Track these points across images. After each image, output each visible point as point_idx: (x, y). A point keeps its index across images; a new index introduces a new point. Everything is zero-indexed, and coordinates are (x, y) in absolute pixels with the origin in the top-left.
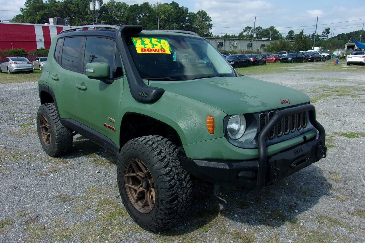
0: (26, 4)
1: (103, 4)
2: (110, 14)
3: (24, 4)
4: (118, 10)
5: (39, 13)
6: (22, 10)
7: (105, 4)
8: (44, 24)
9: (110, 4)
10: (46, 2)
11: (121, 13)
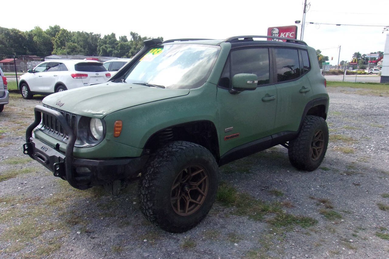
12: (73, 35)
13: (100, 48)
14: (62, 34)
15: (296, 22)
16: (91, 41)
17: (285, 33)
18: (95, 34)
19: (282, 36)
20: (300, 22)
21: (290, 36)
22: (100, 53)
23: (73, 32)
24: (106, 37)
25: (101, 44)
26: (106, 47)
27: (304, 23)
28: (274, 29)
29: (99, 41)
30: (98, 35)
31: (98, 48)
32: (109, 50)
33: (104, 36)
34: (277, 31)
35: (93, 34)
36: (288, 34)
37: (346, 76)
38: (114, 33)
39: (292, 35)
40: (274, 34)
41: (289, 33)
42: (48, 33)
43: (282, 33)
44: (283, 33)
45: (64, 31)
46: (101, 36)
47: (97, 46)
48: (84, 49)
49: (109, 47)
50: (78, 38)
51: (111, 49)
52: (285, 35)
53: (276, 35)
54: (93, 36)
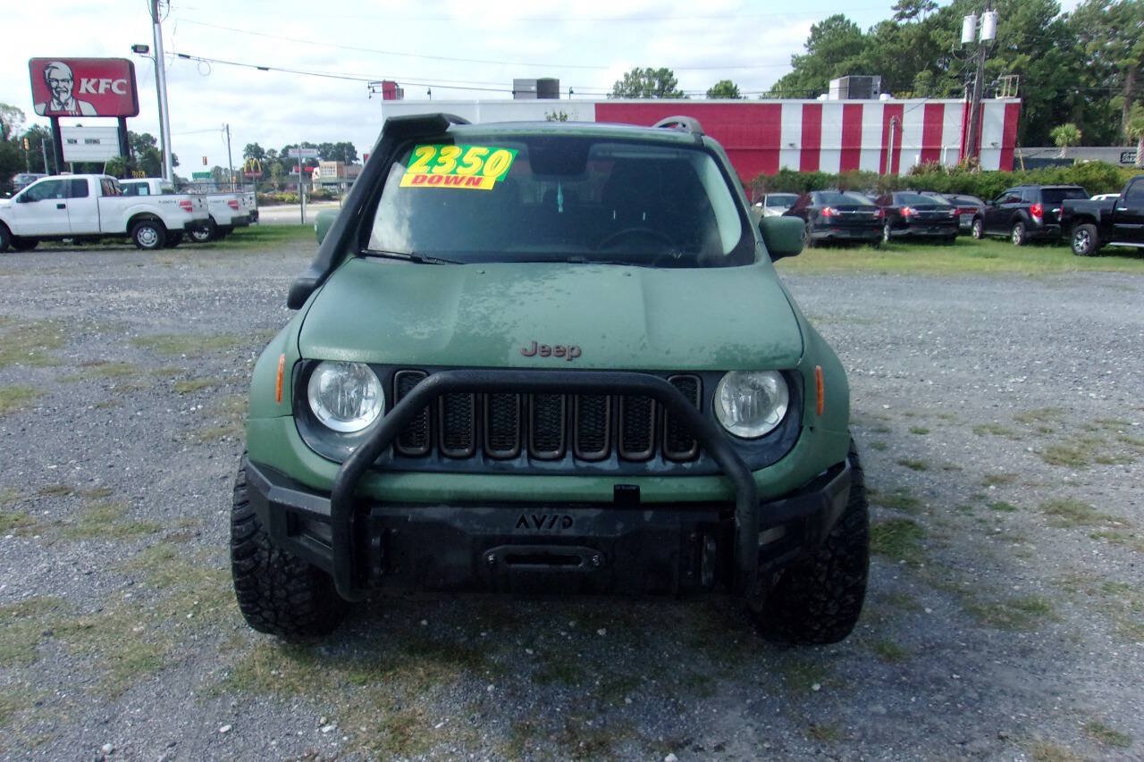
0: (809, 42)
1: (1060, 15)
2: (1077, 47)
3: (805, 45)
4: (1116, 28)
5: (841, 65)
6: (797, 62)
7: (1066, 16)
8: (818, 98)
9: (1088, 11)
10: (871, 29)
11: (1123, 38)
15: (136, 49)
17: (93, 81)
19: (87, 90)
20: (146, 49)
21: (115, 89)
27: (162, 53)
28: (54, 64)
34: (63, 72)
36: (107, 83)
37: (308, 206)
39: (120, 87)
40: (57, 81)
41: (110, 81)
43: (84, 81)
44: (89, 80)
52: (96, 86)
53: (65, 84)
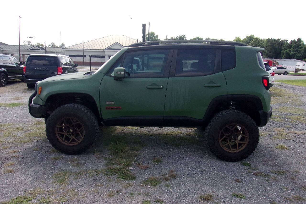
12: (264, 42)
13: (284, 52)
14: (255, 41)
16: (277, 46)
18: (282, 40)
22: (284, 56)
23: (264, 40)
24: (292, 42)
25: (286, 48)
26: (290, 51)
29: (285, 46)
30: (285, 41)
31: (282, 52)
32: (292, 53)
33: (290, 41)
35: (280, 40)
38: (300, 38)
42: (245, 41)
45: (257, 39)
46: (288, 41)
47: (281, 50)
48: (270, 52)
49: (293, 51)
50: (266, 44)
51: (294, 52)
54: (280, 41)
